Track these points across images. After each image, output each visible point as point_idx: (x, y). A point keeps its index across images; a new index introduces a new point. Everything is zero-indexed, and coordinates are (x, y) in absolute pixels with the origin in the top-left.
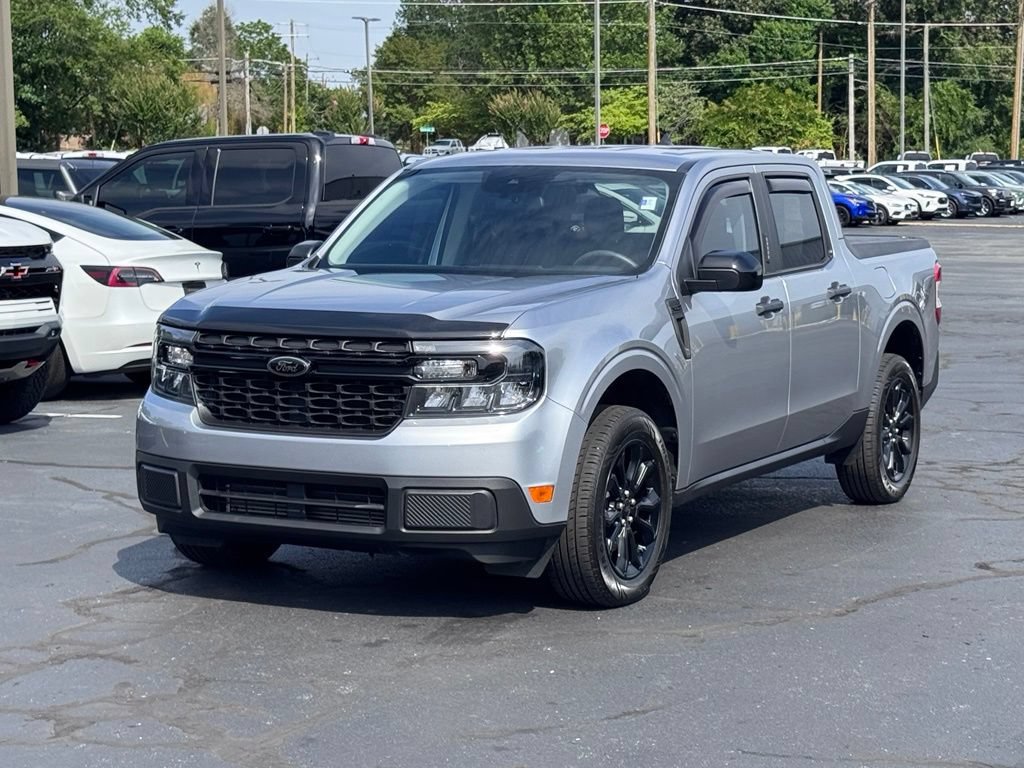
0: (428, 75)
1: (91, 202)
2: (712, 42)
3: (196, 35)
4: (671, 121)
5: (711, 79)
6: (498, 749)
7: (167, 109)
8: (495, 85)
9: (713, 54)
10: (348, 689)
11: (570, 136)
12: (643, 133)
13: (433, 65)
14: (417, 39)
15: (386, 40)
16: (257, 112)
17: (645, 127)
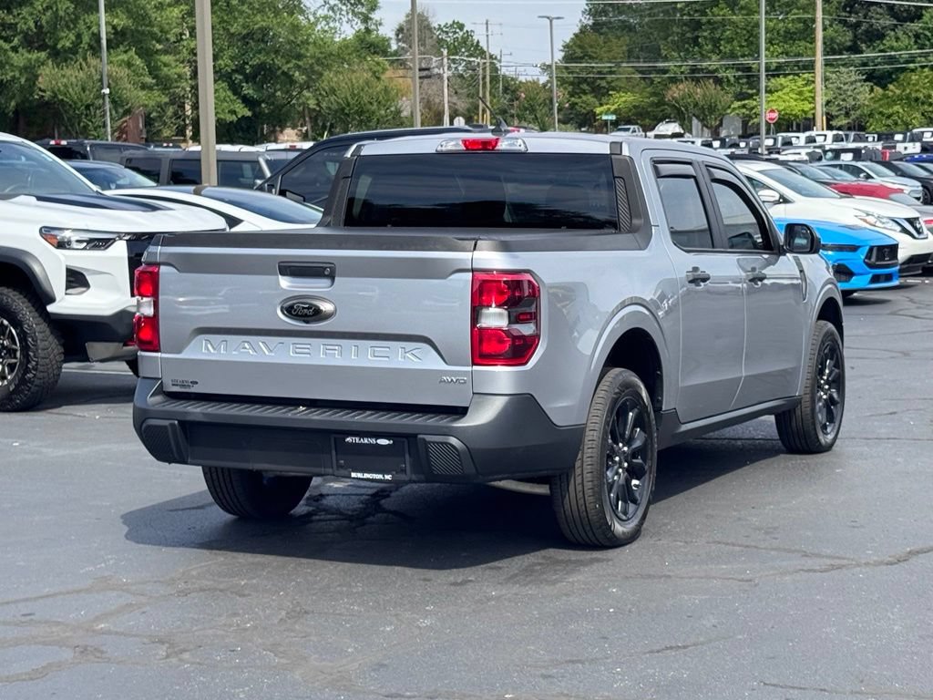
0: (610, 67)
1: (274, 190)
2: (878, 30)
3: (400, 36)
4: (839, 105)
5: (876, 65)
6: (545, 677)
7: (371, 103)
8: (673, 75)
9: (878, 42)
10: (427, 622)
11: (743, 121)
12: (811, 116)
13: (615, 58)
14: (602, 34)
15: (573, 36)
16: (455, 104)
17: (813, 112)
